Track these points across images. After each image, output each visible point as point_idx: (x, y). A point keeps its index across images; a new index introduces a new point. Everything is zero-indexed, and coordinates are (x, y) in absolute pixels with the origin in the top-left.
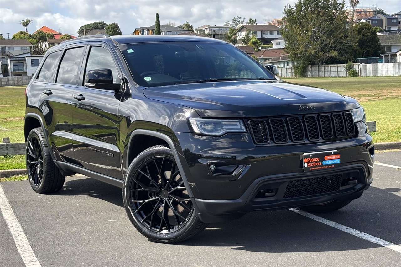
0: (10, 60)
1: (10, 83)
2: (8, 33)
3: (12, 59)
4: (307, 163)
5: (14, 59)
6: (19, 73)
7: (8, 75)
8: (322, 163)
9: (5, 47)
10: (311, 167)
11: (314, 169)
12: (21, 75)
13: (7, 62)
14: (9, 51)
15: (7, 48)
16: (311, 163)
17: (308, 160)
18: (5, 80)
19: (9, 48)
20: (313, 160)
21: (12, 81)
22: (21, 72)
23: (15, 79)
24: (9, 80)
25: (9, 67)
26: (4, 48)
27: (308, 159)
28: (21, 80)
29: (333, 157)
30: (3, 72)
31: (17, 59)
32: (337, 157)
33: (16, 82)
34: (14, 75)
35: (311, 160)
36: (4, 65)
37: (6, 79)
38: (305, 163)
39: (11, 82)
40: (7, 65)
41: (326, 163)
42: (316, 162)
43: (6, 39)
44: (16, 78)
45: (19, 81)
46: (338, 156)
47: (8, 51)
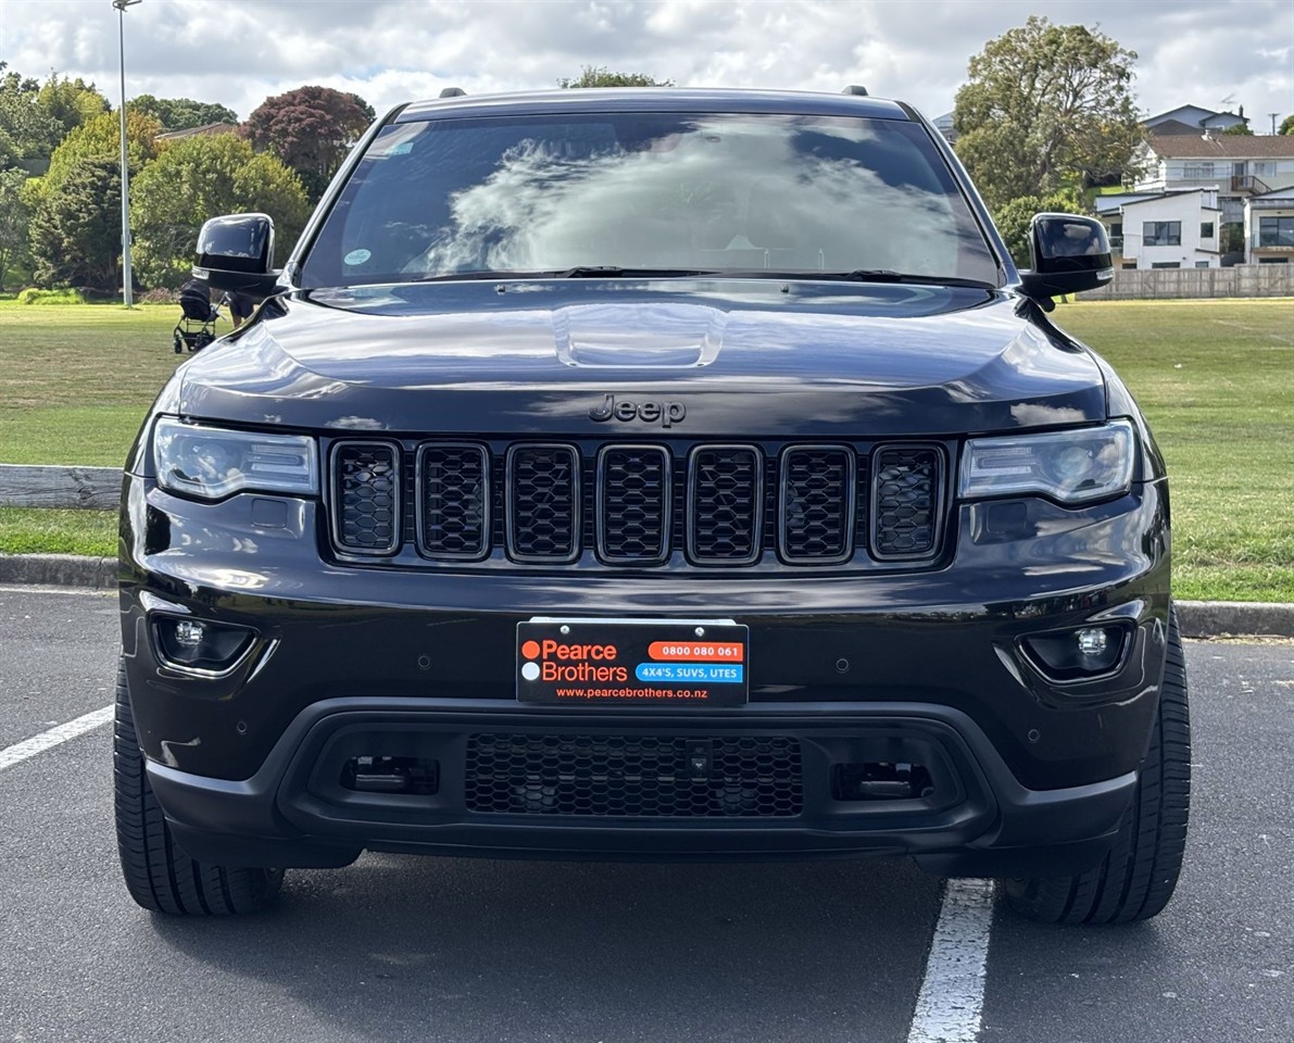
0: (1252, 209)
1: (1243, 286)
2: (1274, 115)
3: (1258, 204)
4: (539, 661)
5: (1267, 204)
6: (1277, 252)
7: (1242, 261)
8: (632, 673)
9: (1247, 161)
10: (565, 684)
11: (580, 693)
12: (1285, 260)
13: (1243, 215)
14: (1258, 176)
15: (1251, 166)
16: (560, 663)
17: (546, 651)
18: (1226, 277)
19: (1260, 166)
20: (580, 652)
21: (1252, 282)
22: (1285, 248)
23: (1261, 273)
24: (1239, 278)
25: (1247, 234)
26: (1242, 165)
27: (545, 643)
28: (1281, 279)
29: (704, 651)
30: (1227, 250)
31: (1277, 203)
32: (728, 652)
33: (1265, 284)
34: (1263, 261)
35: (563, 652)
36: (1231, 224)
37: (1230, 273)
38: (525, 661)
39: (1246, 284)
40: (1241, 225)
41: (659, 673)
42: (597, 664)
43: (1256, 134)
44: (1265, 270)
45: (1276, 282)
46: (732, 651)
47: (1254, 177)
